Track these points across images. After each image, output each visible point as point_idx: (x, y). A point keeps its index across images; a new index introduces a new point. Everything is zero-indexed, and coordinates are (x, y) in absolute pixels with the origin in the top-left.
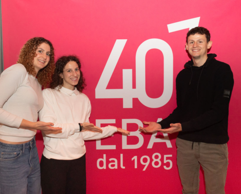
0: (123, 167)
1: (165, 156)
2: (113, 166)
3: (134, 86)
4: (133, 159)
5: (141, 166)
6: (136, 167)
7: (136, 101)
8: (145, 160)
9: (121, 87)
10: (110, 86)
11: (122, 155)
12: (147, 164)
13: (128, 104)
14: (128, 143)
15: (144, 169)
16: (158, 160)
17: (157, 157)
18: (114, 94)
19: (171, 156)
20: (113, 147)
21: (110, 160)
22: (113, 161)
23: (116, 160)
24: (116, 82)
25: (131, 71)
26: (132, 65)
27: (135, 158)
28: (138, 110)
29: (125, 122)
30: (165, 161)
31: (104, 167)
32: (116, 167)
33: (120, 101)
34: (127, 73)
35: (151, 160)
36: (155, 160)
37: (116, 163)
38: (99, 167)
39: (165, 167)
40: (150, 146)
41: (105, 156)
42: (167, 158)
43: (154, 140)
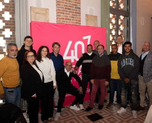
3: (74, 56)
6: (75, 81)
7: (75, 60)
9: (71, 56)
10: (67, 56)
13: (72, 61)
16: (81, 78)
18: (68, 58)
24: (69, 54)
25: (73, 51)
26: (73, 49)
33: (70, 60)
34: (72, 51)
40: (79, 74)
43: (80, 71)
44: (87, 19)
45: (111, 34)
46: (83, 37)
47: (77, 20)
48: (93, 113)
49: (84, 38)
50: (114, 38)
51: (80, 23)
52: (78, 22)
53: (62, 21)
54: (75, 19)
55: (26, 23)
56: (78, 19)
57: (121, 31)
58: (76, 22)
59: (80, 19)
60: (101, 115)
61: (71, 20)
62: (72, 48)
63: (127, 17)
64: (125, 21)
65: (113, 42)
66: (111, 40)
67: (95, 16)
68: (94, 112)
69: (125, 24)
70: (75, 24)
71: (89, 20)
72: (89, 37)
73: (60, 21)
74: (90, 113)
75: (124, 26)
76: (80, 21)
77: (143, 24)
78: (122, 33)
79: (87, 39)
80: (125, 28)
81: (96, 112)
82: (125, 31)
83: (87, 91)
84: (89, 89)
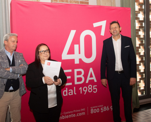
0: (75, 94)
1: (94, 86)
2: (71, 93)
3: (80, 53)
4: (80, 89)
6: (81, 93)
7: (80, 60)
8: (85, 89)
9: (74, 54)
10: (68, 53)
11: (75, 87)
12: (86, 91)
13: (77, 62)
14: (78, 81)
15: (85, 94)
16: (91, 88)
18: (70, 57)
19: (96, 86)
20: (71, 84)
21: (69, 90)
22: (71, 91)
23: (72, 90)
24: (71, 51)
25: (78, 45)
27: (81, 88)
28: (82, 64)
29: (76, 70)
30: (94, 89)
31: (67, 95)
32: (72, 94)
33: (73, 60)
34: (76, 47)
35: (88, 89)
36: (89, 89)
37: (72, 92)
38: (64, 95)
39: (94, 92)
40: (87, 82)
41: (67, 89)
42: (95, 87)
43: (89, 78)
45: (138, 18)
46: (94, 24)
49: (96, 25)
50: (142, 24)
51: (88, 3)
52: (84, 1)
55: (3, 4)
62: (76, 40)
65: (140, 31)
66: (137, 28)
70: (79, 4)
73: (57, 0)
79: (101, 27)
83: (101, 110)
84: (103, 107)
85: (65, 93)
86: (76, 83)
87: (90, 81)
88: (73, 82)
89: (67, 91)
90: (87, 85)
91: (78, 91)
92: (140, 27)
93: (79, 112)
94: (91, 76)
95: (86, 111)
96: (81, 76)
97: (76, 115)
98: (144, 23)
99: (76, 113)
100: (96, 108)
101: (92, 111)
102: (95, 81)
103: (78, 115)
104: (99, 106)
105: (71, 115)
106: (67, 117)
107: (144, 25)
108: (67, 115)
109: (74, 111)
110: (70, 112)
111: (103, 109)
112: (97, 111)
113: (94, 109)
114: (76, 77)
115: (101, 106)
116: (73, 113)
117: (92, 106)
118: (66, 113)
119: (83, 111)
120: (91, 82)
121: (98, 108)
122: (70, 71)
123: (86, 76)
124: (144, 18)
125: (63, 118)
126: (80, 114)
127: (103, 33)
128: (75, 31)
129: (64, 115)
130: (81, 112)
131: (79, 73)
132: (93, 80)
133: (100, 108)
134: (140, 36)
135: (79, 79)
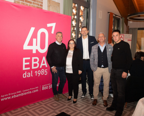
0: (32, 76)
1: (45, 70)
2: (29, 76)
3: (37, 45)
5: (38, 75)
6: (36, 75)
7: (37, 50)
8: (39, 72)
9: (32, 45)
10: (29, 45)
11: (32, 71)
12: (40, 74)
13: (34, 52)
14: (34, 66)
16: (43, 72)
17: (43, 71)
18: (30, 48)
19: (47, 70)
20: (29, 68)
21: (28, 73)
22: (29, 74)
23: (29, 73)
25: (36, 39)
27: (36, 72)
28: (38, 54)
29: (33, 58)
30: (45, 72)
31: (26, 77)
32: (30, 76)
33: (32, 50)
34: (34, 40)
35: (41, 72)
36: (42, 72)
37: (30, 75)
38: (24, 77)
39: (45, 74)
40: (41, 67)
41: (26, 72)
42: (46, 71)
43: (42, 64)
44: (49, 5)
46: (47, 24)
47: (38, 5)
48: (59, 113)
49: (49, 25)
51: (42, 8)
52: (39, 6)
53: (21, 3)
54: (36, 2)
56: (40, 4)
57: (81, 22)
58: (37, 6)
59: (42, 3)
60: (68, 113)
61: (31, 4)
62: (34, 36)
63: (87, 8)
64: (84, 12)
67: (58, 3)
68: (60, 111)
69: (84, 16)
71: (51, 7)
72: (53, 25)
73: (19, 2)
74: (56, 113)
75: (84, 17)
76: (42, 6)
77: (101, 18)
78: (81, 24)
79: (52, 27)
80: (84, 19)
81: (62, 111)
82: (84, 23)
83: (49, 87)
84: (50, 85)
85: (25, 76)
86: (33, 68)
87: (42, 66)
88: (31, 67)
89: (26, 74)
90: (41, 69)
91: (34, 74)
92: (73, 30)
93: (34, 90)
94: (44, 63)
95: (39, 89)
96: (37, 63)
97: (32, 92)
98: (75, 28)
99: (32, 91)
100: (46, 86)
101: (43, 88)
102: (46, 66)
103: (33, 92)
104: (48, 85)
105: (28, 92)
106: (25, 94)
107: (75, 29)
108: (25, 92)
109: (31, 89)
110: (27, 90)
111: (50, 86)
112: (46, 88)
113: (44, 87)
114: (33, 63)
115: (49, 84)
116: (30, 91)
117: (43, 85)
118: (24, 91)
119: (37, 89)
120: (44, 67)
121: (47, 86)
122: (29, 58)
123: (40, 63)
124: (76, 25)
125: (22, 95)
126: (35, 91)
127: (53, 32)
128: (34, 28)
129: (23, 93)
130: (35, 89)
131: (35, 60)
132: (45, 66)
133: (48, 86)
134: (72, 36)
135: (35, 65)
